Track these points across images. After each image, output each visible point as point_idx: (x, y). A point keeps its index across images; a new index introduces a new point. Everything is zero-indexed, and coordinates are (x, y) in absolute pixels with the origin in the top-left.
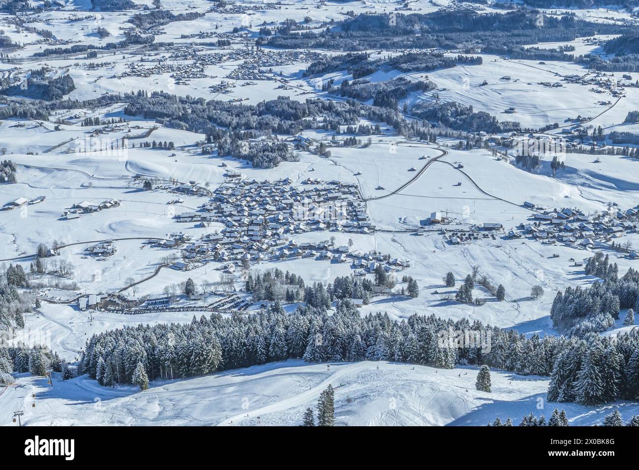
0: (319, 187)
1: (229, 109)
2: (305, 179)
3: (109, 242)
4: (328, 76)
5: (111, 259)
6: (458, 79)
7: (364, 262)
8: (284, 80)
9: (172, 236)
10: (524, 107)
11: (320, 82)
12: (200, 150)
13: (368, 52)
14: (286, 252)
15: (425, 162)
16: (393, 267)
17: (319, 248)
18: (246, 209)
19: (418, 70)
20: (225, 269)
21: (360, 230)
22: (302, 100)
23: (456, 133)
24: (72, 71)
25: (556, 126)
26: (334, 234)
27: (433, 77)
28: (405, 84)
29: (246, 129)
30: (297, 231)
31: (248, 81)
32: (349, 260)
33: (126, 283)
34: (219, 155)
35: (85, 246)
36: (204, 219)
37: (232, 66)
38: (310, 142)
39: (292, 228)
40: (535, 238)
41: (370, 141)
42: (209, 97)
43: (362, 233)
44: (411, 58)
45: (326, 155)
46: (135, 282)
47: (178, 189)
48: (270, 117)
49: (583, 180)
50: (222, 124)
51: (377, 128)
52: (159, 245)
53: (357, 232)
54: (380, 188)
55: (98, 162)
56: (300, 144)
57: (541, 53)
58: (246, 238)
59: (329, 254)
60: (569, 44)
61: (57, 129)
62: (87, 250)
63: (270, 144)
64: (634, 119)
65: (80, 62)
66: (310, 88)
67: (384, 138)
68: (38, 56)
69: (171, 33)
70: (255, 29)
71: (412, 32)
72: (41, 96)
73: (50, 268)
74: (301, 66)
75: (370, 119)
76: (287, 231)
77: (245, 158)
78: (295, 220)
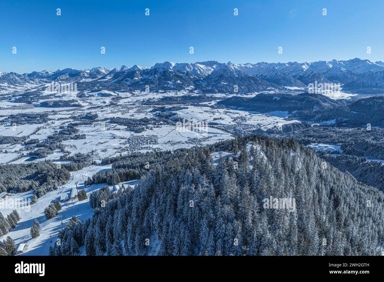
0: (149, 136)
1: (133, 120)
2: (147, 135)
3: (106, 149)
4: (156, 112)
5: (106, 152)
6: (182, 112)
8: (147, 113)
9: (119, 147)
10: (195, 118)
11: (154, 113)
12: (126, 130)
13: (165, 106)
14: (141, 148)
15: (172, 130)
18: (134, 141)
19: (175, 110)
21: (155, 144)
22: (149, 118)
24: (97, 112)
25: (200, 121)
27: (178, 112)
28: (172, 113)
29: (136, 125)
30: (143, 145)
31: (139, 113)
32: (152, 149)
33: (109, 155)
35: (101, 150)
36: (126, 144)
37: (135, 110)
38: (149, 127)
40: (187, 143)
41: (161, 126)
42: (129, 118)
44: (174, 108)
45: (152, 130)
46: (111, 155)
47: (121, 138)
48: (142, 122)
50: (131, 124)
52: (116, 149)
54: (161, 136)
55: (104, 133)
57: (203, 105)
58: (133, 147)
60: (210, 102)
63: (141, 128)
64: (215, 119)
65: (99, 110)
66: (152, 115)
67: (165, 126)
68: (89, 109)
69: (121, 102)
70: (142, 101)
71: (177, 100)
72: (90, 119)
73: (95, 154)
74: (151, 109)
75: (163, 121)
76: (141, 145)
77: (135, 131)
78: (143, 143)
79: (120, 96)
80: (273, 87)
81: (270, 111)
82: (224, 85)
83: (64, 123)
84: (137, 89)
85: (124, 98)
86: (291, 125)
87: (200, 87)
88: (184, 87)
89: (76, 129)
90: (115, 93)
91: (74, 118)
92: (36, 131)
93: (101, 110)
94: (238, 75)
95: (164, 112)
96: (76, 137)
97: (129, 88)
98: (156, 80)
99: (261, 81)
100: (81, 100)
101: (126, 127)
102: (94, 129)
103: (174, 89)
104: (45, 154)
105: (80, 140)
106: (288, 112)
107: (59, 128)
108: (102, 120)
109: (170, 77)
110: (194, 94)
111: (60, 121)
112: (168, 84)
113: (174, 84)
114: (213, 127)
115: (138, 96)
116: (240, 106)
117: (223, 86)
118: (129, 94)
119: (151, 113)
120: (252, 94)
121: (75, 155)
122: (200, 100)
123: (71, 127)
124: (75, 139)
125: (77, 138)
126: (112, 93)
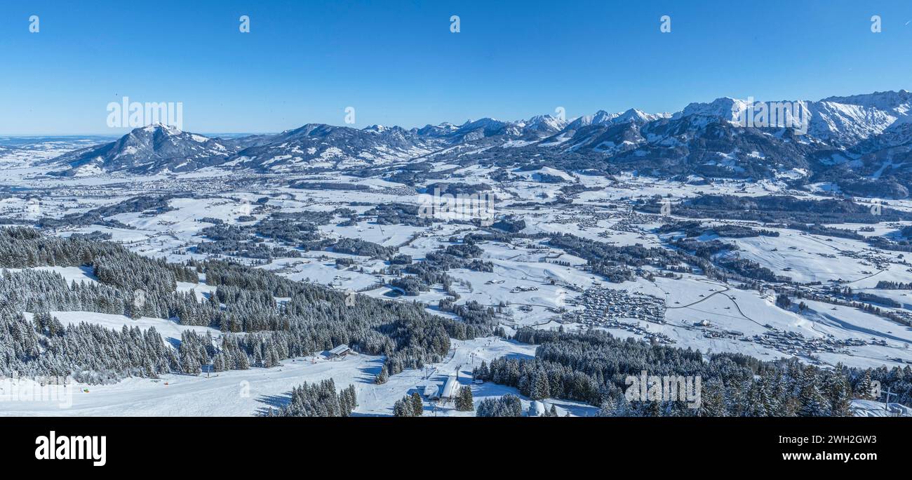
0: (642, 297)
1: (605, 247)
2: (635, 291)
3: (530, 306)
4: (671, 234)
5: (530, 313)
6: (757, 245)
8: (644, 232)
9: (560, 308)
10: (799, 268)
11: (666, 236)
12: (583, 269)
13: (702, 220)
14: (613, 325)
18: (599, 301)
19: (730, 236)
23: (743, 278)
24: (526, 217)
25: (819, 283)
27: (740, 243)
28: (719, 244)
29: (611, 260)
30: (622, 316)
31: (622, 232)
32: (645, 335)
33: (535, 324)
35: (520, 306)
36: (577, 303)
38: (646, 272)
39: (620, 314)
40: (761, 343)
41: (682, 275)
42: (595, 240)
43: (658, 323)
44: (728, 228)
45: (652, 280)
46: (538, 324)
47: (567, 287)
48: (627, 255)
49: (819, 319)
50: (599, 256)
52: (553, 311)
53: (654, 322)
54: (677, 303)
55: (531, 268)
57: (837, 232)
58: (595, 315)
60: (871, 226)
61: (514, 248)
63: (622, 270)
64: (883, 286)
65: (531, 212)
66: (658, 240)
67: (693, 276)
68: (509, 207)
69: (583, 198)
70: (635, 199)
71: (743, 208)
72: (508, 229)
73: (504, 311)
74: (657, 225)
75: (688, 263)
76: (617, 316)
77: (606, 276)
78: (623, 311)
79: (582, 183)
83: (458, 232)
84: (627, 170)
85: (590, 189)
87: (831, 175)
88: (770, 171)
89: (477, 248)
90: (571, 175)
91: (477, 223)
92: (411, 240)
93: (534, 212)
95: (695, 238)
96: (474, 266)
97: (605, 166)
98: (682, 148)
100: (497, 187)
101: (585, 262)
102: (512, 253)
103: (735, 175)
104: (417, 288)
105: (482, 273)
107: (448, 240)
108: (533, 237)
109: (728, 141)
110: (805, 193)
111: (452, 227)
112: (719, 159)
113: (737, 159)
114: (870, 310)
115: (627, 187)
118: (603, 181)
119: (655, 236)
121: (467, 304)
122: (827, 214)
123: (470, 243)
124: (473, 269)
125: (477, 267)
126: (565, 176)
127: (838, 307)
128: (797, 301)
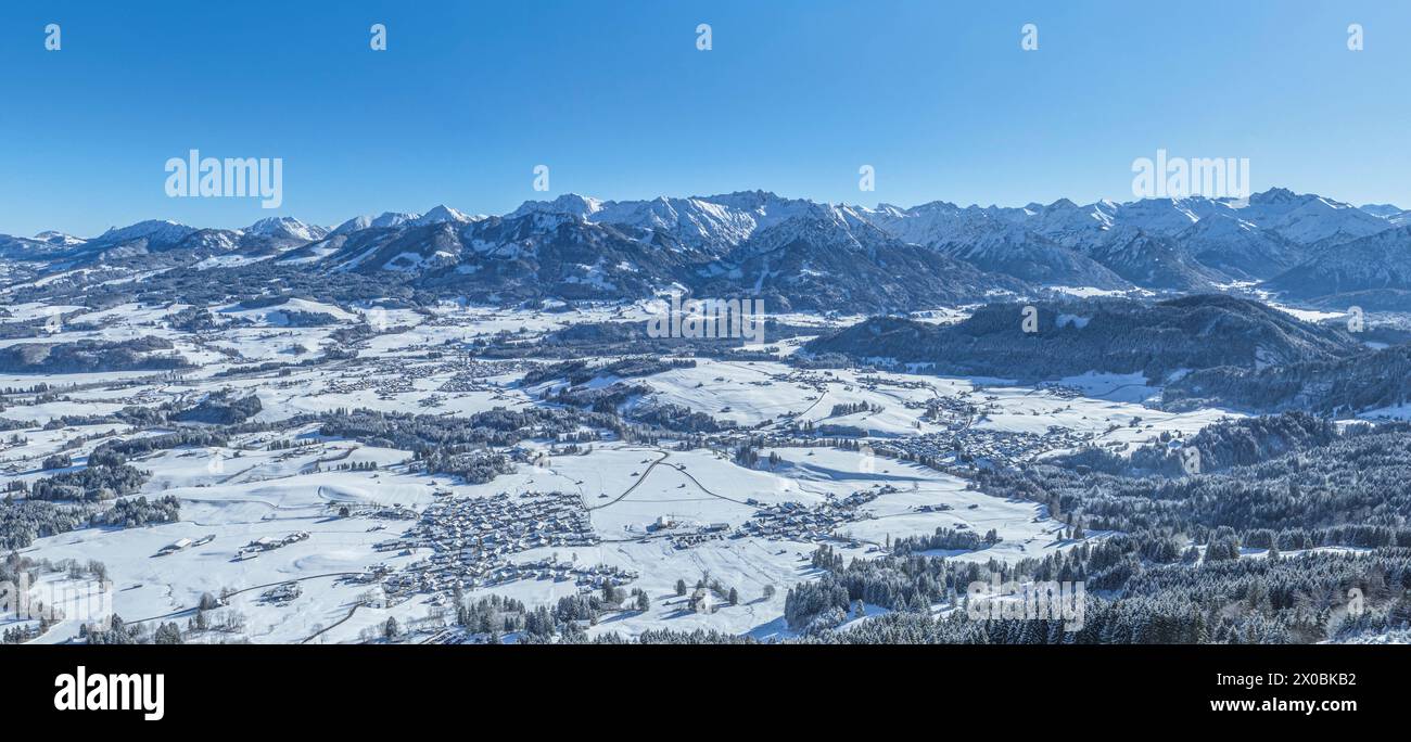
0: (539, 499)
1: (439, 423)
2: (523, 492)
3: (293, 583)
4: (545, 384)
5: (294, 603)
6: (674, 382)
7: (590, 577)
8: (499, 390)
9: (371, 568)
10: (740, 406)
11: (537, 390)
12: (406, 469)
13: (585, 359)
14: (504, 574)
15: (647, 465)
16: (621, 580)
17: (541, 567)
18: (459, 529)
19: (635, 375)
20: (434, 602)
21: (584, 542)
22: (519, 409)
23: (676, 434)
24: (259, 391)
25: (770, 422)
26: (556, 549)
27: (650, 381)
28: (624, 389)
29: (458, 443)
30: (516, 549)
31: (462, 393)
32: (574, 576)
33: (313, 630)
34: (429, 473)
35: (261, 591)
36: (410, 545)
37: (443, 378)
38: (529, 453)
39: (510, 546)
40: (761, 534)
41: (591, 447)
42: (417, 411)
43: (587, 545)
44: (628, 364)
45: (546, 465)
46: (325, 627)
47: (380, 514)
48: (485, 428)
49: (801, 473)
50: (432, 439)
51: (598, 434)
52: (356, 581)
53: (581, 545)
54: (603, 496)
55: (284, 490)
56: (517, 456)
57: (750, 354)
58: (458, 563)
59: (552, 572)
60: (774, 345)
61: (236, 455)
62: (264, 595)
63: (485, 457)
64: (839, 411)
66: (527, 397)
67: (605, 444)
68: (219, 376)
69: (377, 347)
70: (469, 341)
71: (627, 339)
75: (590, 425)
76: (505, 551)
77: (457, 473)
78: (513, 537)
80: (1008, 288)
81: (1060, 376)
82: (815, 278)
84: (448, 297)
85: (387, 332)
86: (1244, 430)
87: (713, 288)
88: (647, 288)
89: (130, 470)
90: (348, 310)
91: (138, 417)
93: (279, 380)
94: (863, 243)
96: (117, 516)
97: (410, 292)
98: (529, 260)
99: (954, 267)
100: (187, 341)
103: (604, 296)
105: (145, 529)
106: (1144, 376)
107: (40, 466)
108: (281, 426)
109: (589, 247)
111: (56, 434)
112: (582, 274)
113: (604, 273)
114: (847, 447)
115: (452, 323)
116: (916, 358)
117: (810, 285)
118: (410, 317)
120: (930, 315)
124: (116, 522)
126: (336, 312)
127: (814, 449)
128: (766, 452)
